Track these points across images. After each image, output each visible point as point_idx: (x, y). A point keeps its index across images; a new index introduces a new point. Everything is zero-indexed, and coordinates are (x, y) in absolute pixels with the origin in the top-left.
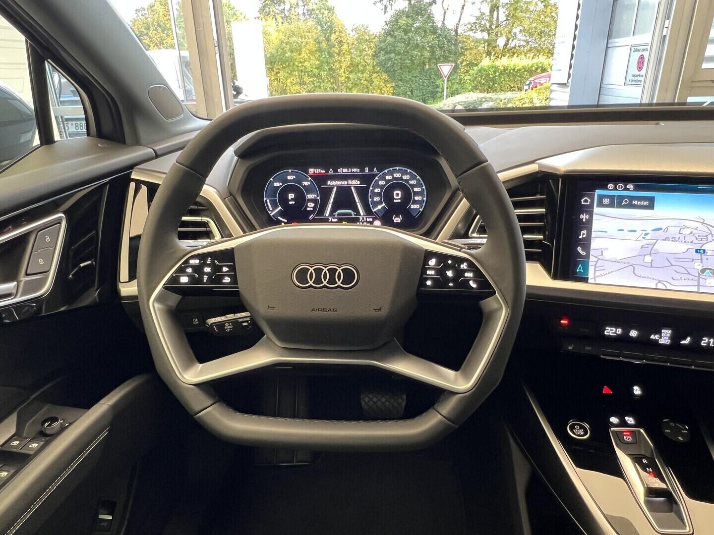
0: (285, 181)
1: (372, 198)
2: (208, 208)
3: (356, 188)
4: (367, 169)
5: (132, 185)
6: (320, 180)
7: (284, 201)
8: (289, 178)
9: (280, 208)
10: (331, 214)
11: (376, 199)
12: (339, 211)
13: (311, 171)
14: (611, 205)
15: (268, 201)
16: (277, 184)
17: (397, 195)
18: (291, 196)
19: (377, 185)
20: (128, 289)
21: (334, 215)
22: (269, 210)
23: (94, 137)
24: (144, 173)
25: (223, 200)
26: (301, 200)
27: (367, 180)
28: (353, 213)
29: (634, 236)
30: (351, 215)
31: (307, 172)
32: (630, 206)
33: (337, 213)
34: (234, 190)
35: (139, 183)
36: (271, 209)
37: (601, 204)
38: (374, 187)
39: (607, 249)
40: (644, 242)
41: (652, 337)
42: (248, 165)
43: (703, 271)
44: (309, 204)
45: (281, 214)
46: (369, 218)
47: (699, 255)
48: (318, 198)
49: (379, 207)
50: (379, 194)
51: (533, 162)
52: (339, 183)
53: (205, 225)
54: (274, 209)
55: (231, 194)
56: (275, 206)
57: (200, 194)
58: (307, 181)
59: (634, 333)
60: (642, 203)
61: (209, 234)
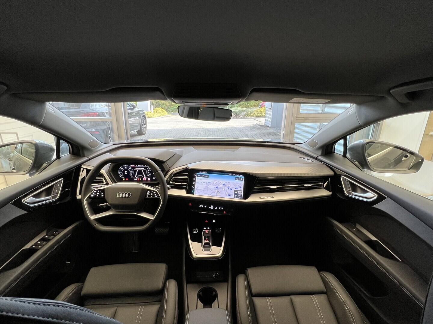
1: (147, 172)
3: (143, 170)
4: (146, 165)
5: (82, 169)
6: (133, 168)
7: (124, 173)
8: (125, 167)
10: (137, 177)
11: (149, 173)
13: (131, 166)
14: (200, 177)
16: (122, 169)
18: (126, 172)
19: (148, 169)
20: (78, 197)
23: (72, 154)
24: (85, 166)
25: (107, 173)
26: (128, 173)
27: (146, 168)
29: (204, 184)
30: (142, 177)
32: (204, 177)
35: (84, 169)
37: (198, 176)
39: (198, 187)
40: (206, 185)
41: (209, 207)
42: (114, 164)
43: (217, 192)
45: (123, 176)
47: (217, 189)
49: (149, 175)
50: (149, 172)
51: (186, 165)
52: (138, 169)
53: (102, 180)
55: (109, 172)
56: (121, 174)
58: (130, 168)
59: (205, 207)
60: (206, 176)
61: (103, 182)
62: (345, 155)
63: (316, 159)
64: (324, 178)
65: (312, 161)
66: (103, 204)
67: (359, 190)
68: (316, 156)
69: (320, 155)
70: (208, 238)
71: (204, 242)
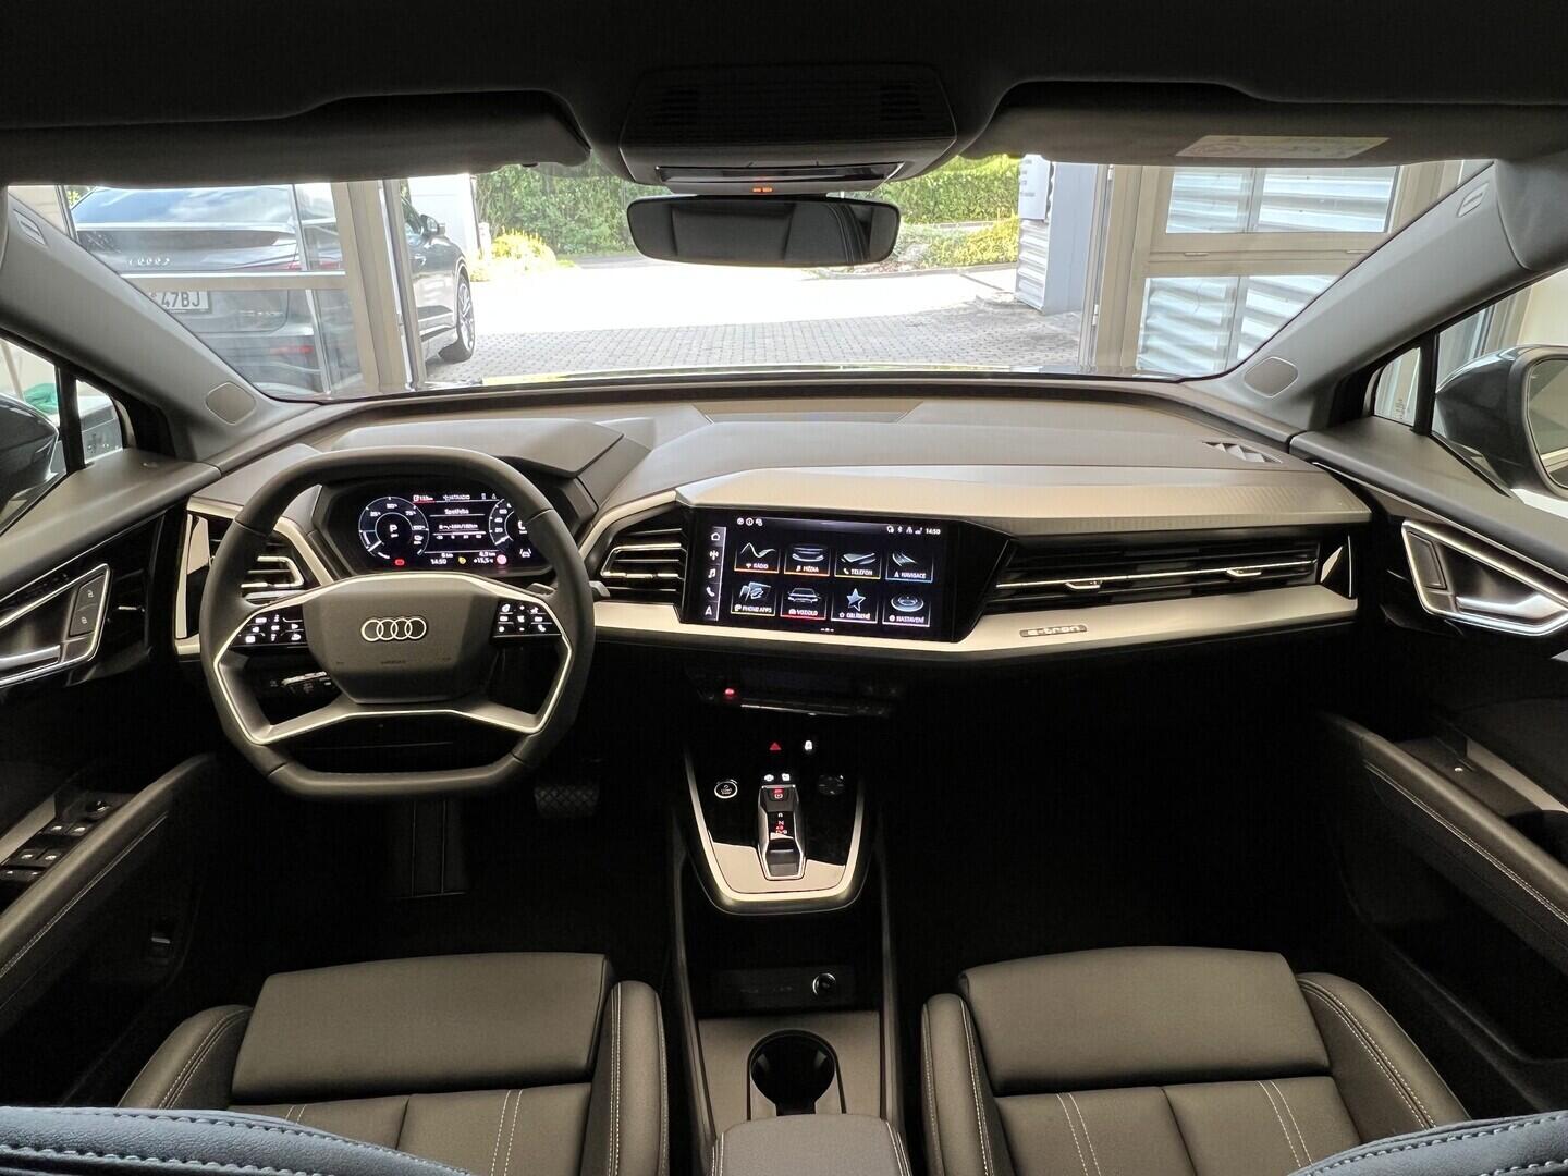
0: (385, 510)
1: (493, 528)
2: (284, 545)
4: (486, 496)
5: (190, 517)
6: (427, 508)
7: (384, 534)
8: (390, 506)
9: (380, 542)
11: (499, 530)
13: (416, 498)
15: (364, 534)
17: (522, 527)
18: (393, 527)
19: (498, 515)
20: (187, 646)
22: (366, 544)
23: (133, 448)
24: (202, 503)
25: (305, 535)
26: (405, 531)
27: (486, 508)
31: (412, 500)
35: (196, 515)
38: (495, 517)
44: (416, 537)
45: (380, 548)
46: (492, 552)
48: (427, 530)
49: (503, 540)
50: (501, 525)
53: (285, 565)
54: (373, 543)
55: (316, 528)
56: (373, 540)
57: (275, 529)
58: (413, 510)
61: (289, 578)
62: (1423, 427)
63: (1286, 447)
64: (1322, 537)
65: (1267, 459)
66: (302, 678)
67: (1488, 584)
68: (1287, 435)
69: (1305, 428)
70: (788, 818)
71: (767, 837)
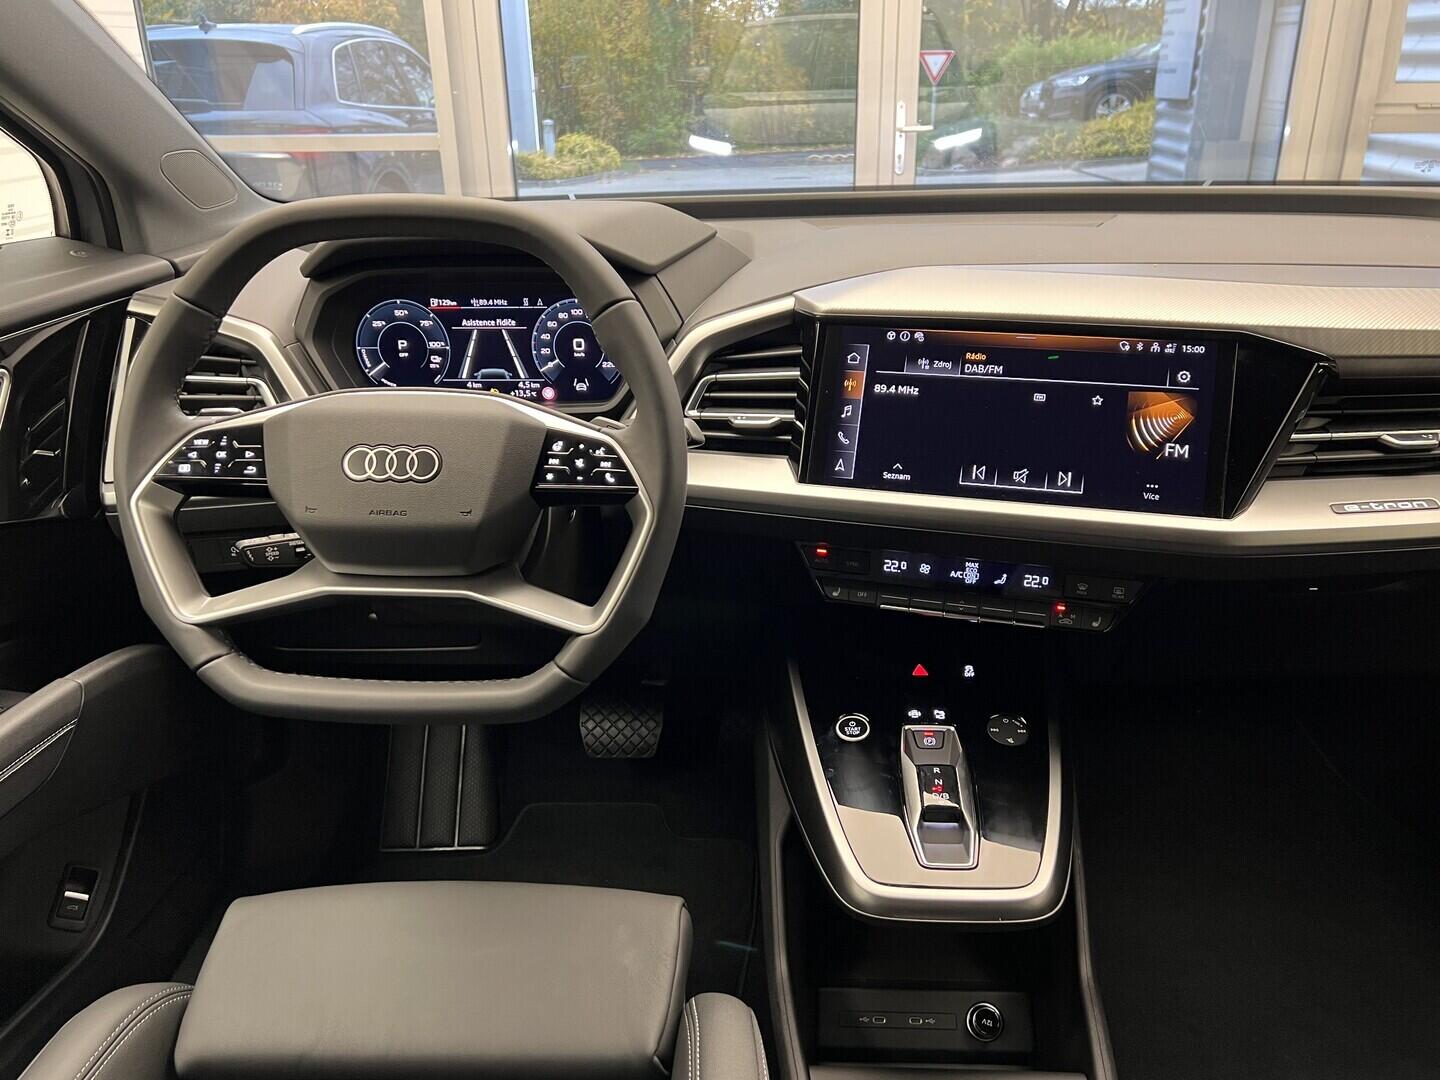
0: (391, 318)
1: (538, 349)
2: (257, 362)
3: (510, 332)
4: (526, 301)
5: (130, 323)
6: (449, 318)
7: (390, 351)
8: (398, 313)
9: (384, 363)
10: (471, 376)
11: (545, 351)
12: (483, 371)
13: (434, 302)
15: (363, 351)
17: (579, 347)
18: (402, 344)
19: (544, 328)
21: (476, 378)
22: (366, 368)
23: (66, 237)
24: (151, 303)
25: (282, 349)
26: (419, 351)
27: (528, 319)
28: (506, 373)
30: (503, 377)
31: (428, 304)
33: (480, 373)
34: (302, 333)
35: (141, 319)
36: (369, 365)
38: (540, 332)
41: (953, 574)
42: (325, 289)
44: (432, 357)
45: (387, 373)
46: (534, 382)
48: (448, 348)
49: (550, 365)
50: (548, 345)
52: (480, 323)
54: (374, 366)
55: (298, 340)
58: (429, 319)
59: (925, 569)
70: (948, 773)
71: (917, 799)
